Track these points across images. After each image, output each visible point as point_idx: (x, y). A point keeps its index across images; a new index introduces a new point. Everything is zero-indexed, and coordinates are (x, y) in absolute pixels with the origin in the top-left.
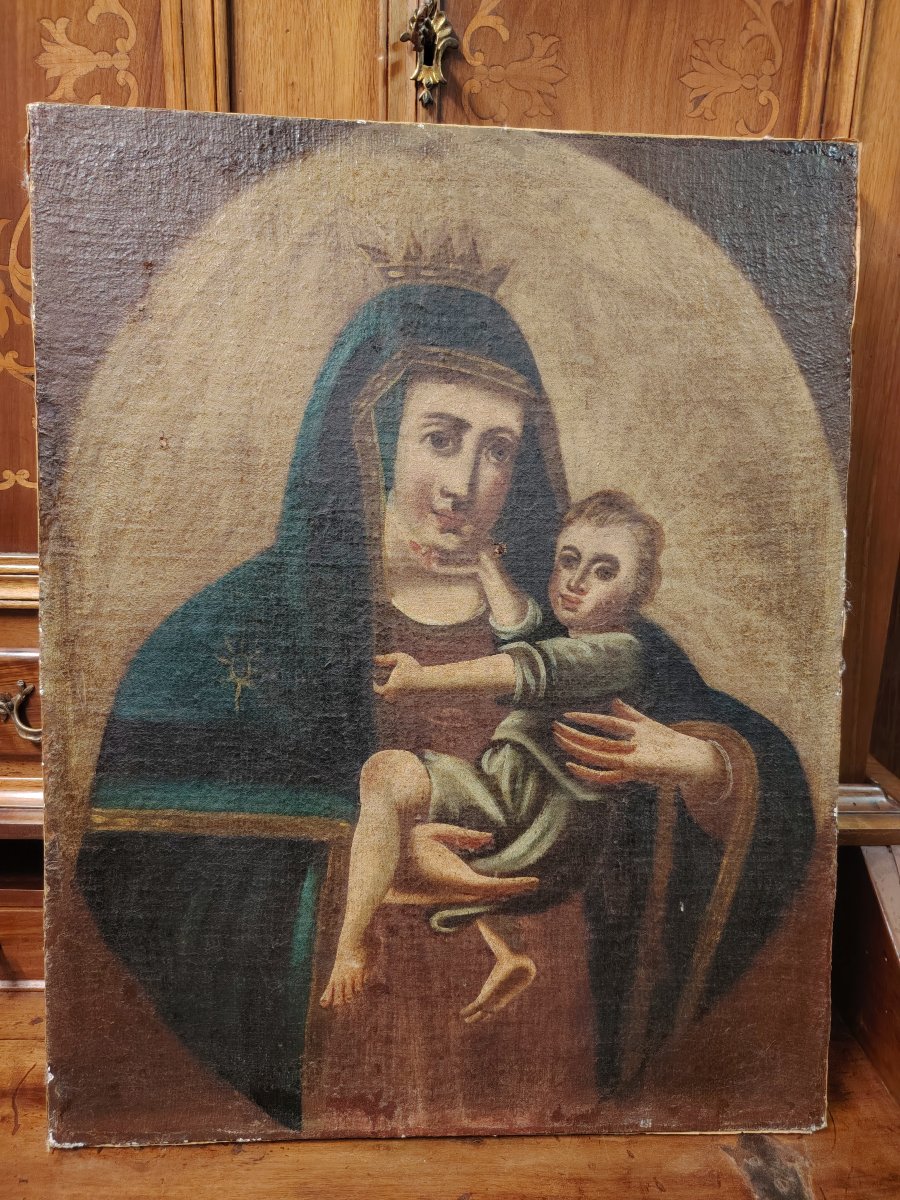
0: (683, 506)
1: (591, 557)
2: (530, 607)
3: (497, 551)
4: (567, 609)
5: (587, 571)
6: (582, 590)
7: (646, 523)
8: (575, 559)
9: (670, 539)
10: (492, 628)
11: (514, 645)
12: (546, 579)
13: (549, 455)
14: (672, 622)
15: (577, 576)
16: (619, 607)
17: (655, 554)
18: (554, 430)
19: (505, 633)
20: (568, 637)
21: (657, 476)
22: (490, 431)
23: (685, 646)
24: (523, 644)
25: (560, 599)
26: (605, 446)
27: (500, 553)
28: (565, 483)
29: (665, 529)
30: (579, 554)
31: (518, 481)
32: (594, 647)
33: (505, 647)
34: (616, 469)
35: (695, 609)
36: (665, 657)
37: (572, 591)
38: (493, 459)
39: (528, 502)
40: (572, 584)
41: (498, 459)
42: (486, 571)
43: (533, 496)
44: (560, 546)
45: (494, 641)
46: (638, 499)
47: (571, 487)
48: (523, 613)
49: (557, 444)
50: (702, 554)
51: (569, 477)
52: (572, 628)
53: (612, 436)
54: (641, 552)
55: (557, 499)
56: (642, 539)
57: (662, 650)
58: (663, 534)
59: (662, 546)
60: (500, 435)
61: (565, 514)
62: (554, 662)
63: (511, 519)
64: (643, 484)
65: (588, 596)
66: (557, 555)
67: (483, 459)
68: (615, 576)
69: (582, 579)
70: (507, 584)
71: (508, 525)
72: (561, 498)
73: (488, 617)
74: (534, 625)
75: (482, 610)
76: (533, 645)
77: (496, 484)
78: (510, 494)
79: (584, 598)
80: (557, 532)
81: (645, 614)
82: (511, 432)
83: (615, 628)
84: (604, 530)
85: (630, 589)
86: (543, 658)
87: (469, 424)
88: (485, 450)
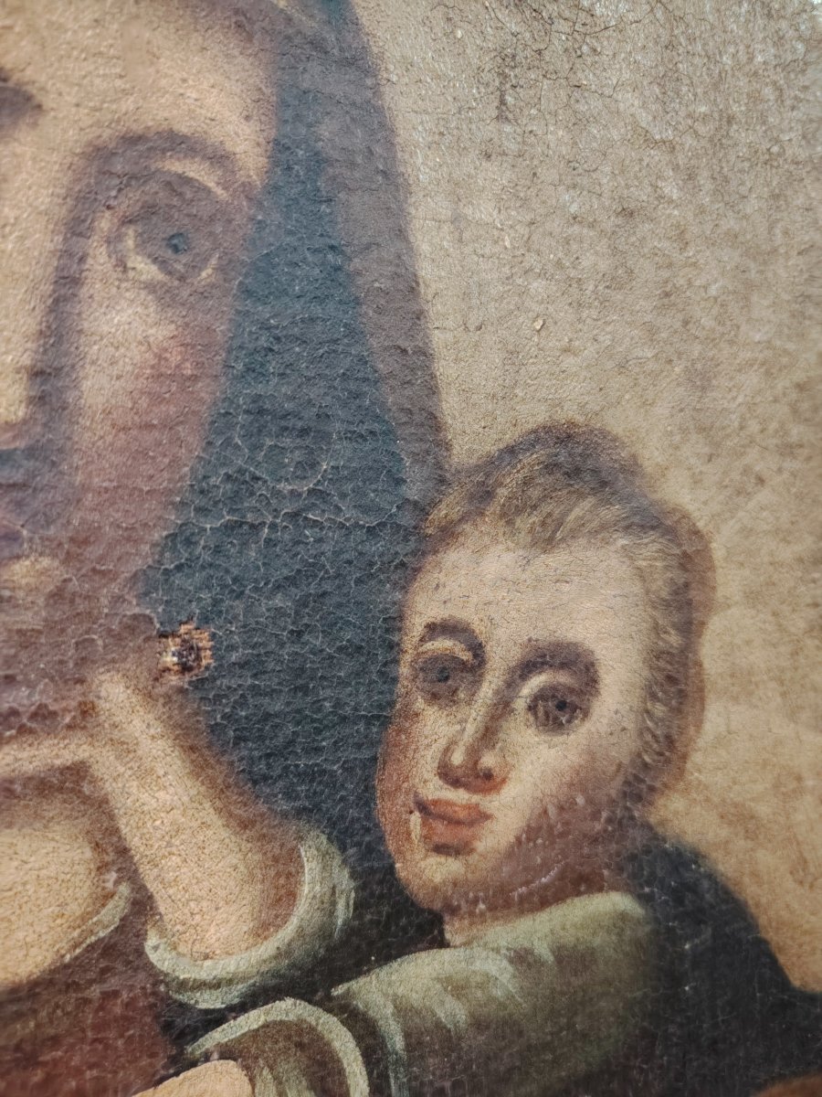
0: (761, 481)
1: (515, 655)
2: (311, 867)
3: (170, 660)
4: (441, 849)
5: (502, 707)
6: (488, 776)
7: (670, 533)
8: (464, 666)
9: (729, 581)
10: (157, 977)
11: (253, 1020)
12: (366, 754)
13: (372, 274)
14: (724, 832)
15: (471, 728)
16: (595, 816)
17: (690, 629)
18: (390, 180)
19: (216, 985)
20: (442, 944)
21: (701, 380)
22: (132, 140)
23: (751, 892)
24: (287, 1009)
25: (416, 818)
26: (559, 264)
27: (185, 668)
28: (433, 391)
29: (718, 550)
30: (477, 649)
31: (254, 371)
32: (522, 959)
33: (219, 1036)
34: (590, 351)
35: (777, 786)
36: (707, 933)
37: (456, 783)
38: (145, 268)
39: (298, 455)
40: (458, 758)
41: (162, 264)
42: (125, 749)
43: (313, 434)
44: (416, 625)
45: (168, 1026)
46: (652, 455)
47: (450, 406)
48: (284, 897)
49: (401, 234)
50: (798, 623)
51: (445, 369)
52: (454, 911)
53: (576, 229)
54: (656, 629)
55: (405, 449)
56: (660, 586)
57: (697, 917)
58: (712, 568)
59: (708, 606)
60: (176, 166)
61: (434, 504)
62: (398, 1043)
63: (230, 528)
64: (661, 410)
65: (509, 792)
66: (408, 658)
67: (99, 260)
68: (586, 714)
69: (488, 735)
70: (219, 791)
71: (217, 550)
72: (416, 447)
73: (141, 936)
74: (324, 932)
75: (112, 913)
76: (328, 1004)
77: (158, 377)
78: (222, 421)
79: (491, 803)
80: (406, 571)
81: (663, 823)
82: (220, 158)
83: (581, 882)
84: (556, 560)
85: (623, 749)
86: (359, 1039)
87: (29, 98)
88: (105, 223)
